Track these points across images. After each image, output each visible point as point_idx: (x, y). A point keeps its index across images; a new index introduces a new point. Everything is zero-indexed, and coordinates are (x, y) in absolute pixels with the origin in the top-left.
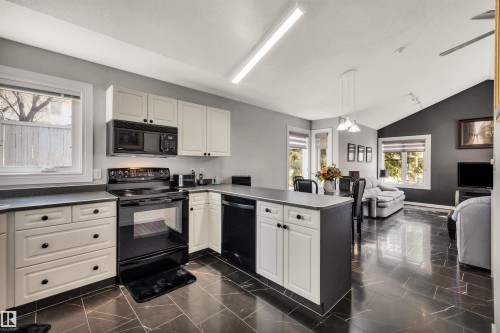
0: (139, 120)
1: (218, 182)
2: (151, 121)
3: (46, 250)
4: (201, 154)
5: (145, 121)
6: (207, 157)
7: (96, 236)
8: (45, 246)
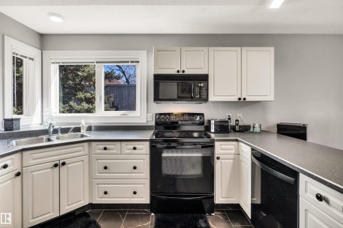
0: (173, 72)
1: (257, 129)
2: (183, 71)
3: (106, 171)
4: (235, 99)
5: (178, 71)
6: (242, 103)
7: (135, 168)
8: (106, 168)
